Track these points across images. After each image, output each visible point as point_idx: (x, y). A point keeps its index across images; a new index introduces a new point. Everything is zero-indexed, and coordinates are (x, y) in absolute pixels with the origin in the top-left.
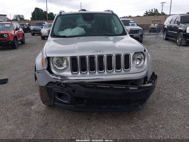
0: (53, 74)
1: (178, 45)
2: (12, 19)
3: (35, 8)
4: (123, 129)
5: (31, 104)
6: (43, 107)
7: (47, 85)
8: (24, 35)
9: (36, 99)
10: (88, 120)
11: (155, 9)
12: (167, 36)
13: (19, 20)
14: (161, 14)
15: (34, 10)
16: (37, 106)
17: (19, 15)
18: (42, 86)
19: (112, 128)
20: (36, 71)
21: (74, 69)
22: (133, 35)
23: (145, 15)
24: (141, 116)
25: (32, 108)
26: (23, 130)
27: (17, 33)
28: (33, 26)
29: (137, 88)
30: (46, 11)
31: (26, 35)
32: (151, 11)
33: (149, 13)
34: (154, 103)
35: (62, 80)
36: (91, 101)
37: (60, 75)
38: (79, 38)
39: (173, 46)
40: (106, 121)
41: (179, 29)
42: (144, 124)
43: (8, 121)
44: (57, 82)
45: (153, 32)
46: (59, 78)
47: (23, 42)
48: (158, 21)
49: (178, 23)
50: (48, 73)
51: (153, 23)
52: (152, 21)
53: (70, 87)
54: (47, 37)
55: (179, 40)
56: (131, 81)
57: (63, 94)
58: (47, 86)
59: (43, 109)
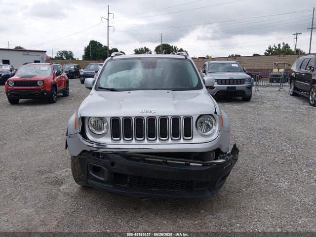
0: (88, 141)
1: (311, 105)
2: (54, 57)
3: (90, 41)
4: (182, 225)
5: (60, 182)
6: (76, 187)
7: (80, 154)
8: (67, 82)
9: (68, 177)
10: (135, 209)
11: (283, 44)
12: (295, 88)
13: (65, 58)
14: (294, 52)
15: (88, 45)
16: (67, 185)
17: (66, 52)
18: (75, 157)
19: (166, 223)
20: (67, 135)
21: (115, 134)
22: (235, 87)
23: (268, 53)
24: (213, 209)
25: (61, 188)
26: (43, 216)
27: (57, 80)
28: (84, 69)
29: (201, 165)
30: (107, 45)
31: (72, 82)
32: (278, 48)
33: (273, 50)
34: (239, 192)
35: (98, 148)
36: (136, 180)
37: (96, 141)
38: (129, 93)
39: (302, 106)
40: (159, 213)
41: (313, 78)
42: (215, 220)
43: (25, 203)
44: (92, 151)
45: (277, 82)
46: (95, 146)
47: (66, 94)
48: (285, 64)
49: (310, 69)
50: (81, 138)
51: (277, 67)
52: (275, 64)
53: (108, 158)
54: (91, 89)
55: (313, 97)
56: (194, 155)
57: (99, 168)
58: (80, 156)
59: (76, 190)
